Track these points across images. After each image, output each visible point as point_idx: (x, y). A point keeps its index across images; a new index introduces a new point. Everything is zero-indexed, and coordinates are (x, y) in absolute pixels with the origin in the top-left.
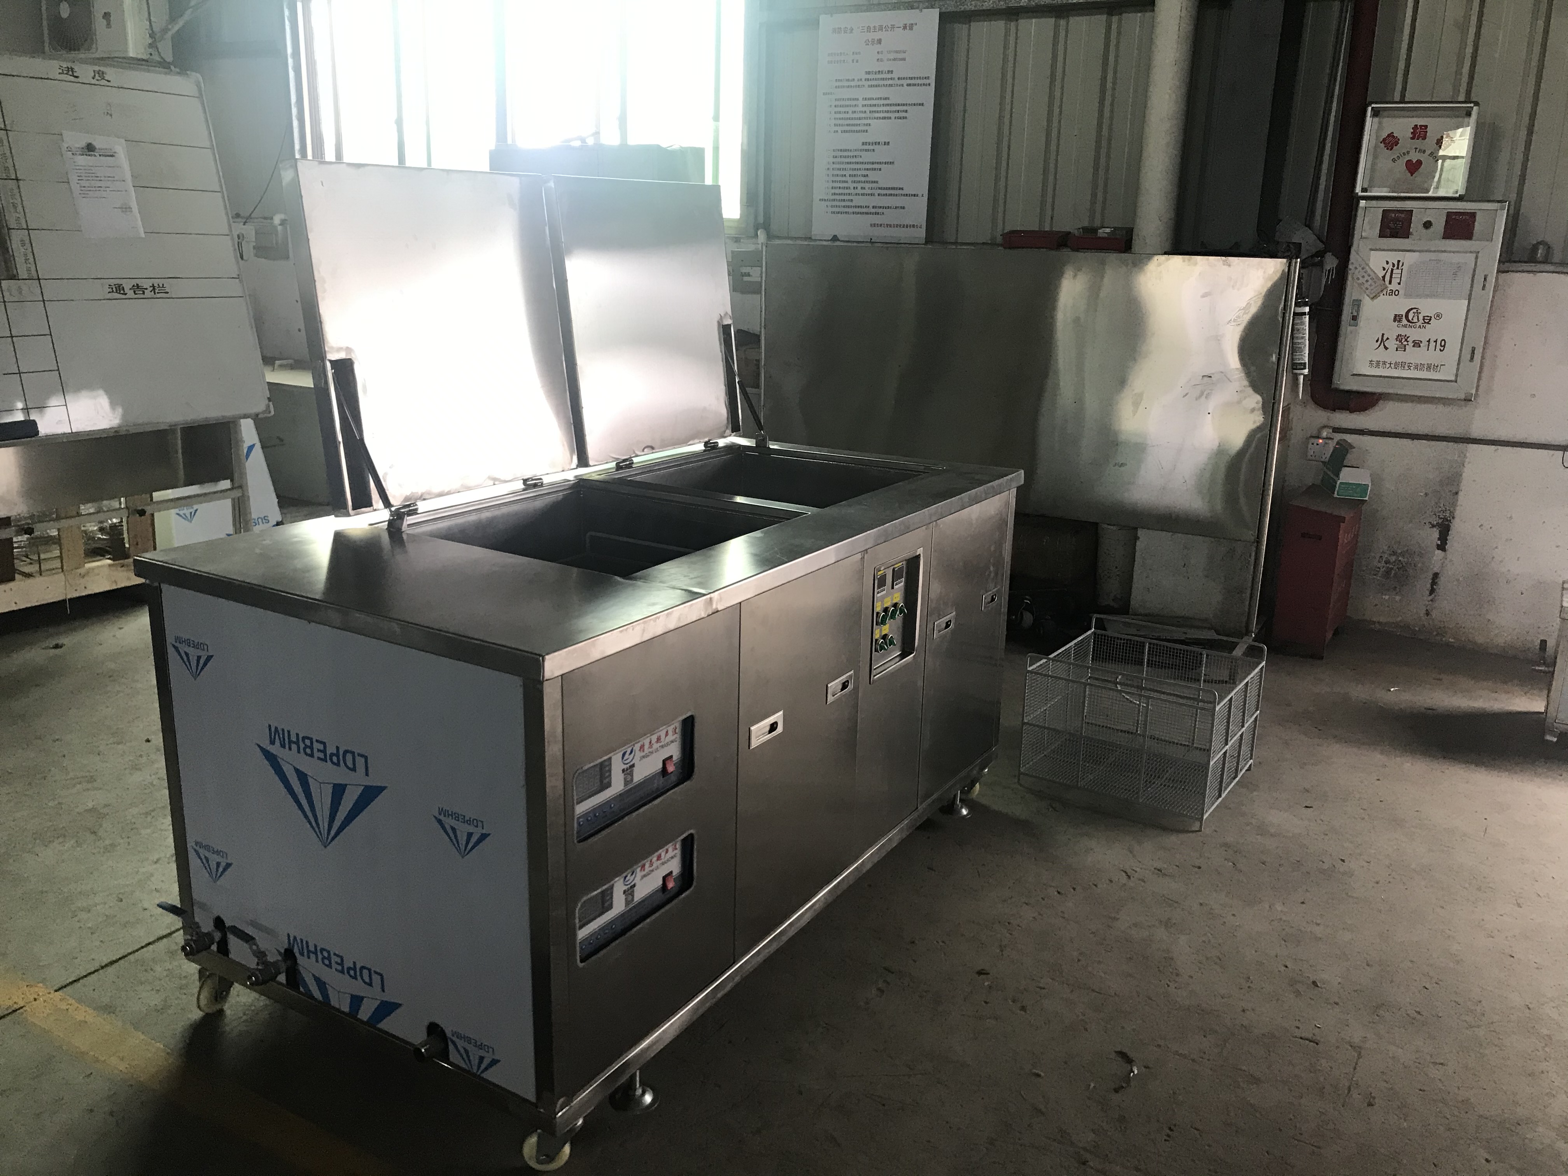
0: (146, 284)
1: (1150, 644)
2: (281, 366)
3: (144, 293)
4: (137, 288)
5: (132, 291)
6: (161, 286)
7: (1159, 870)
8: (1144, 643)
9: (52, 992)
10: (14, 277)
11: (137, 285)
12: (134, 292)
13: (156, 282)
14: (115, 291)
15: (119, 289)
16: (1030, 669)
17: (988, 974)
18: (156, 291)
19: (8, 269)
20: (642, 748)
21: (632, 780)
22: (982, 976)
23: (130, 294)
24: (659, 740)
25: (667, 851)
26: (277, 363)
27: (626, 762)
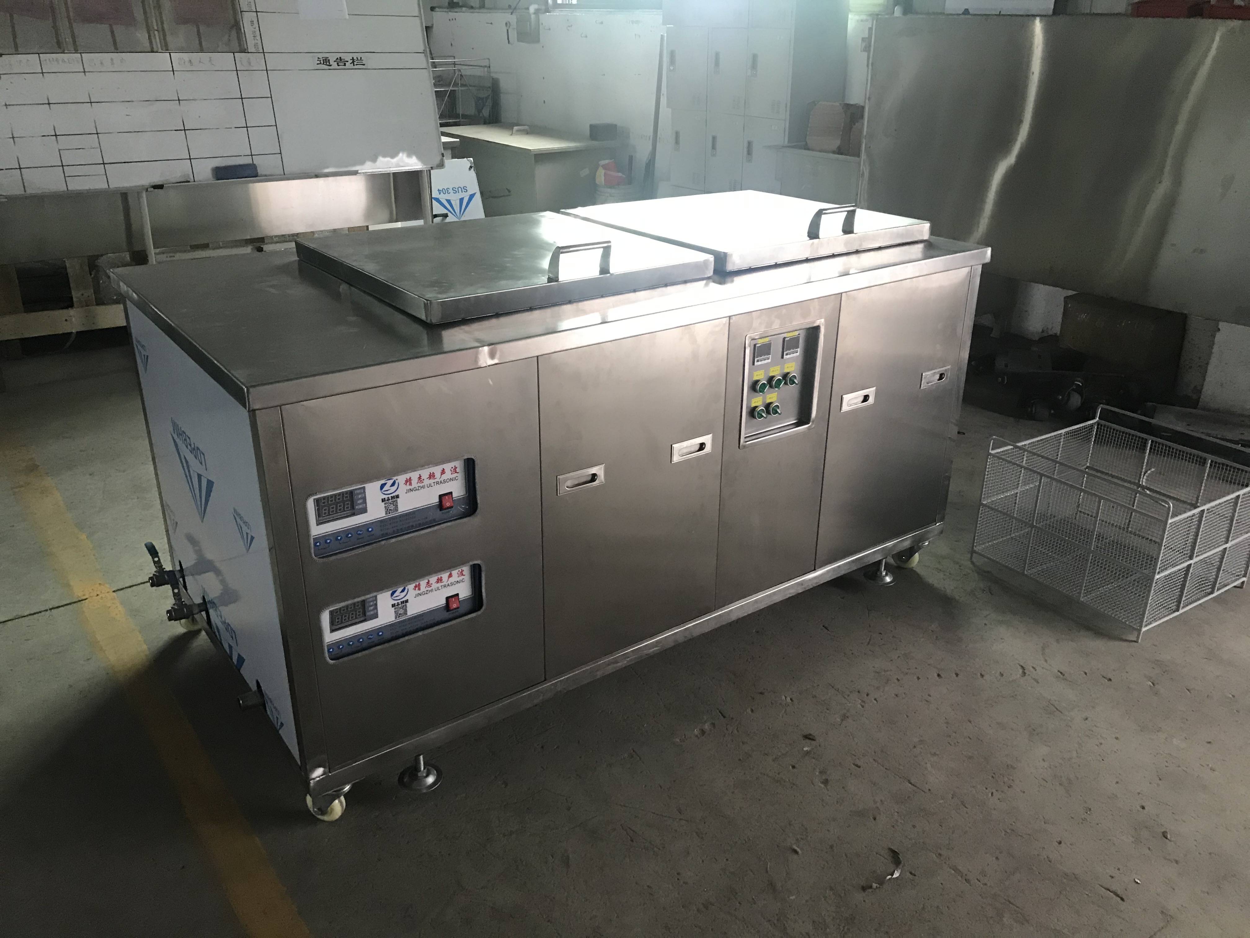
0: (348, 57)
1: (1152, 441)
2: (518, 131)
3: (345, 65)
4: (340, 61)
5: (336, 63)
6: (359, 59)
7: (1061, 673)
8: (1146, 440)
9: (111, 592)
10: (244, 51)
11: (340, 58)
12: (338, 63)
13: (355, 56)
14: (322, 63)
15: (326, 61)
16: (993, 452)
17: (814, 740)
18: (355, 63)
19: (240, 45)
20: (409, 481)
21: (396, 509)
22: (808, 741)
23: (334, 65)
24: (432, 476)
25: (450, 576)
26: (516, 128)
27: (386, 493)
